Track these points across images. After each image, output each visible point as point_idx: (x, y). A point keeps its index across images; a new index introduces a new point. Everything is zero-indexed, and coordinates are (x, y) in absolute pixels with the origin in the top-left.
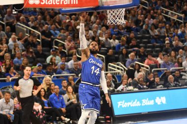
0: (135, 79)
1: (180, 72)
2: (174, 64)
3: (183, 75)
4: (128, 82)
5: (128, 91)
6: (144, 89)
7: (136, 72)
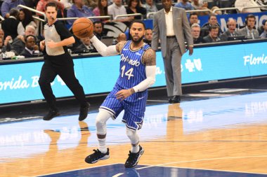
0: (18, 37)
1: (103, 25)
2: (92, 10)
3: (108, 30)
4: (6, 43)
5: (5, 59)
6: (37, 56)
7: (20, 24)
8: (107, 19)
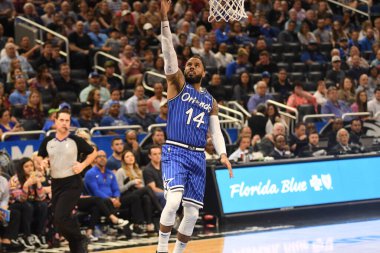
0: (267, 136)
1: (362, 123)
2: (349, 106)
3: (368, 129)
4: (253, 143)
5: (252, 161)
6: (287, 157)
7: (269, 122)
8: (366, 116)
